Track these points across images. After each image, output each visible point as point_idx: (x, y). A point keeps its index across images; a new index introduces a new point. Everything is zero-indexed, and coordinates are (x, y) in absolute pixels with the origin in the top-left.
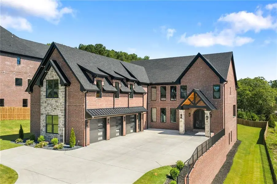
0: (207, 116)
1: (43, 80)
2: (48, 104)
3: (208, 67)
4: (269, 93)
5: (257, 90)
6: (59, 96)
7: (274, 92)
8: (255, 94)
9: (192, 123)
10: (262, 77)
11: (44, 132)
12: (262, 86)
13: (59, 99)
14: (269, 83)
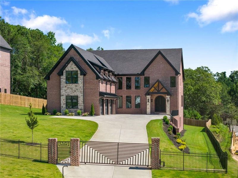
0: (168, 100)
1: (63, 70)
2: (67, 88)
3: (167, 62)
4: (213, 88)
5: (200, 83)
6: (79, 82)
7: (218, 87)
8: (198, 89)
9: (154, 107)
10: (206, 67)
11: (64, 108)
12: (206, 79)
13: (79, 84)
14: (215, 75)
